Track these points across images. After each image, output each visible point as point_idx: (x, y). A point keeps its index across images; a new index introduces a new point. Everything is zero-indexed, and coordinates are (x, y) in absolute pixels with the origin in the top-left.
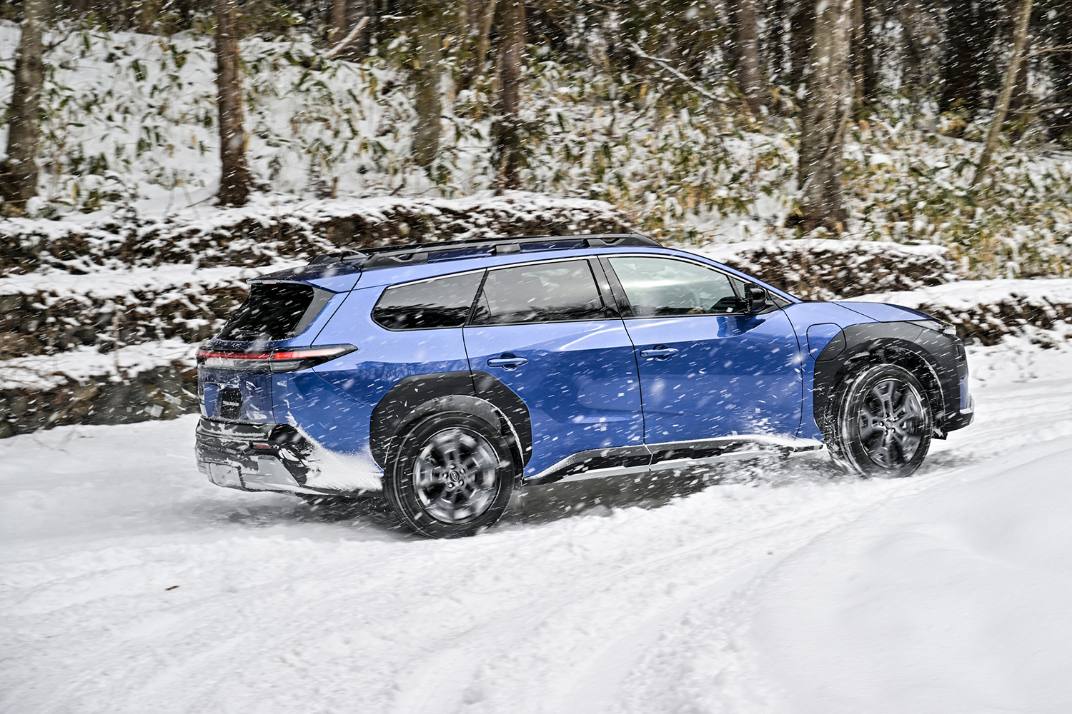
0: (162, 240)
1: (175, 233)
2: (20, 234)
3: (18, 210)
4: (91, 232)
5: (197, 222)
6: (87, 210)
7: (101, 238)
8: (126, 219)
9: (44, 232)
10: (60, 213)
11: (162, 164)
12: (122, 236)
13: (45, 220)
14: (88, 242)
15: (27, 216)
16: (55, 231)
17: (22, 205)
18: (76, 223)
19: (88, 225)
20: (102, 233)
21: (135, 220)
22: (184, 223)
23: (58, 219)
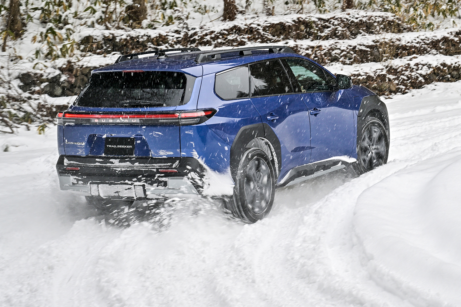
0: (199, 36)
1: (204, 33)
2: (139, 36)
3: (139, 26)
4: (169, 34)
5: (213, 28)
6: (167, 24)
7: (173, 36)
8: (183, 28)
9: (149, 34)
10: (156, 26)
11: (200, 4)
12: (182, 35)
13: (149, 29)
14: (167, 38)
15: (142, 28)
16: (153, 34)
17: (140, 23)
18: (162, 30)
19: (168, 31)
20: (173, 34)
21: (187, 28)
22: (208, 29)
23: (155, 29)
